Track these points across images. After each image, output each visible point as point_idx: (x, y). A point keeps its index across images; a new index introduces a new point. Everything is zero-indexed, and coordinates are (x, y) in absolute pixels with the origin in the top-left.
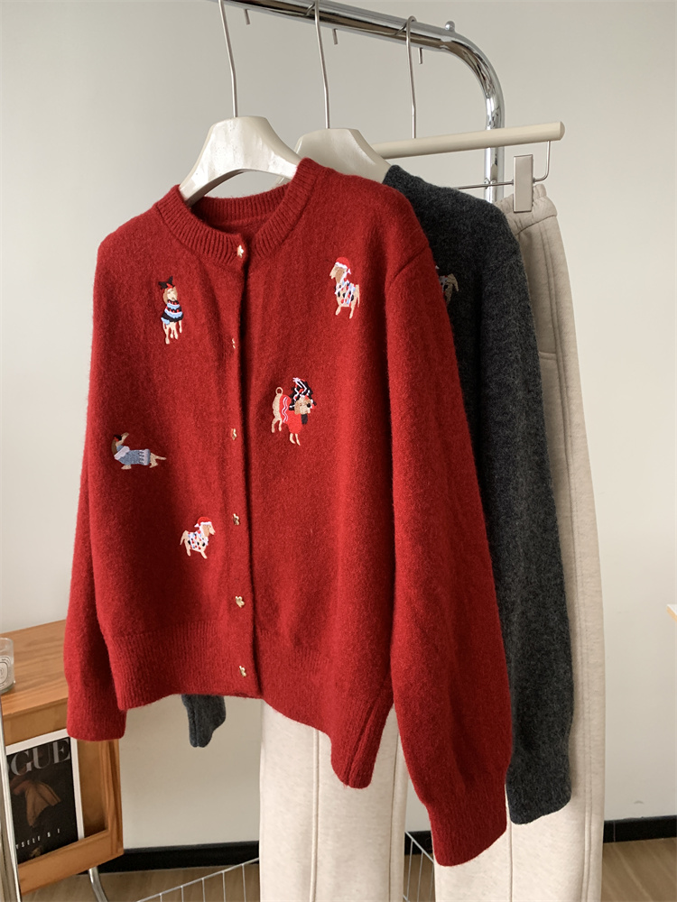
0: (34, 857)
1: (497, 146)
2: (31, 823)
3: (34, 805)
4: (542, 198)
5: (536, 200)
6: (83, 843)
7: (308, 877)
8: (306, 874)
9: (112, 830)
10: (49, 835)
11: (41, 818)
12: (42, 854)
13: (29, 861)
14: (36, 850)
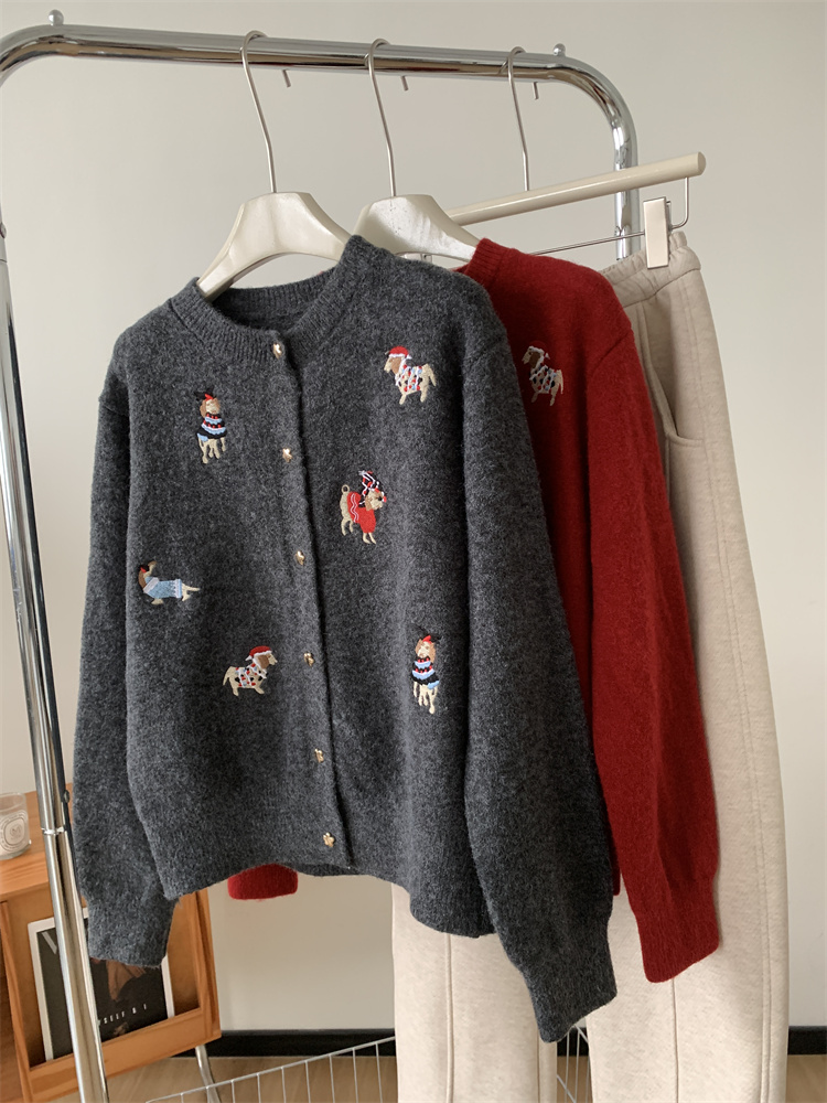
0: (118, 1035)
1: (630, 191)
2: (114, 996)
3: (116, 977)
4: (680, 249)
5: (673, 252)
6: (172, 1023)
7: (445, 1056)
8: (441, 1053)
9: (205, 1009)
10: (134, 1011)
11: (124, 991)
12: (127, 1032)
13: (112, 1040)
14: (120, 1028)
